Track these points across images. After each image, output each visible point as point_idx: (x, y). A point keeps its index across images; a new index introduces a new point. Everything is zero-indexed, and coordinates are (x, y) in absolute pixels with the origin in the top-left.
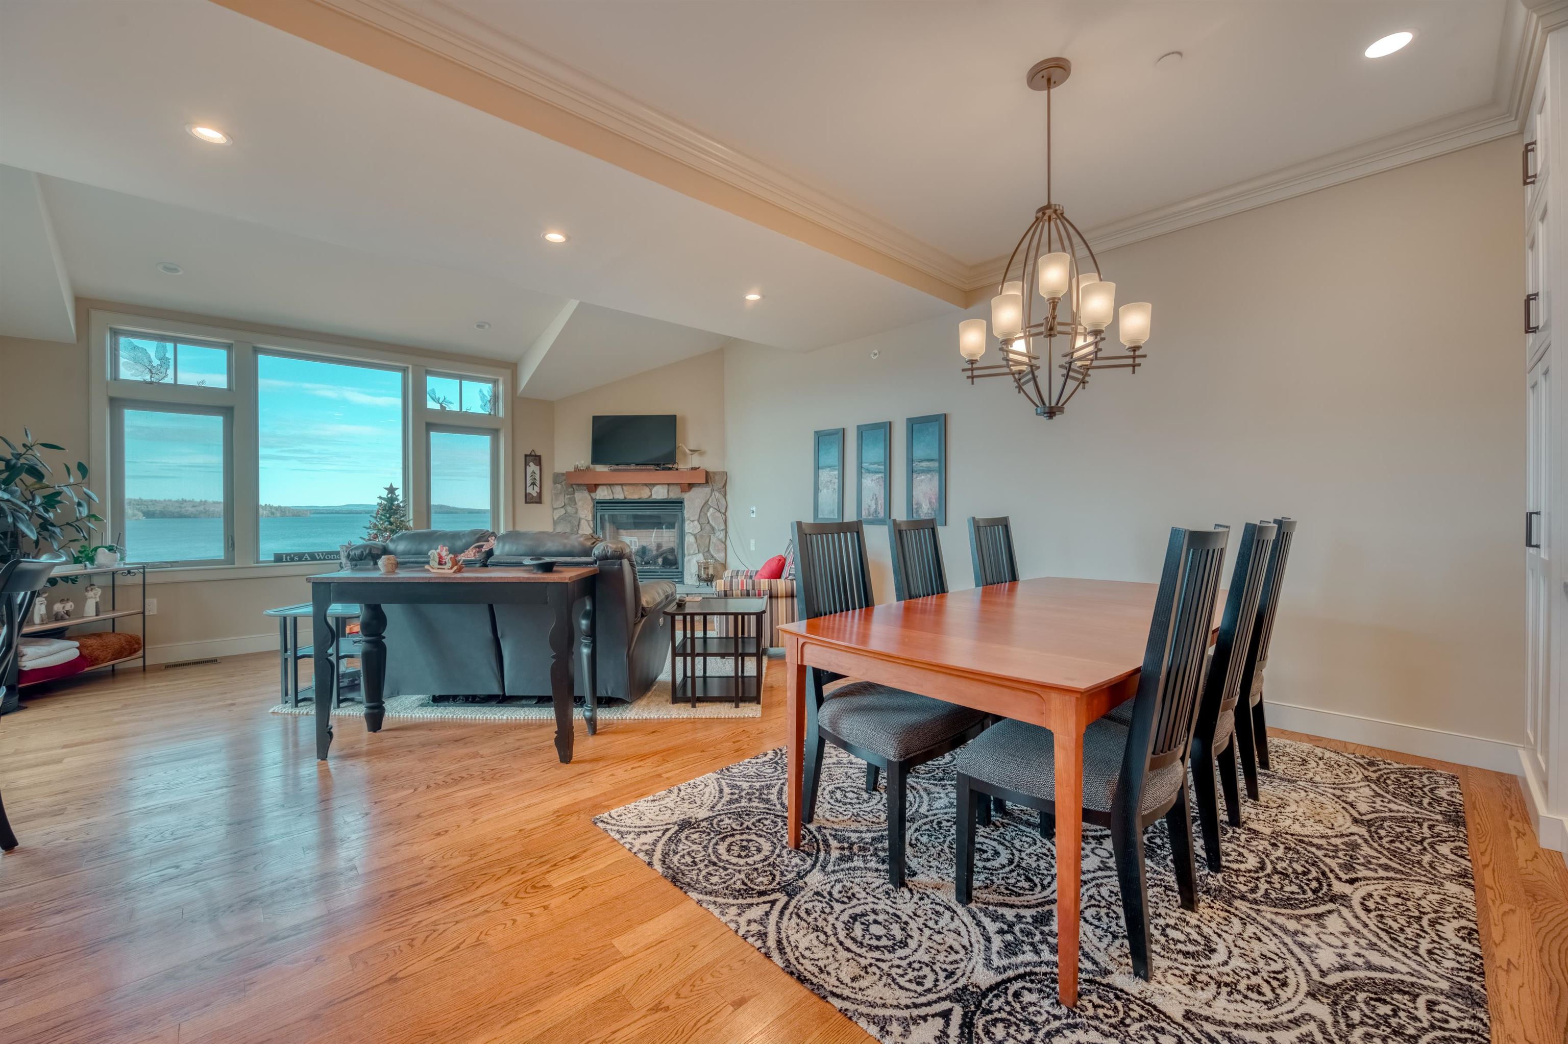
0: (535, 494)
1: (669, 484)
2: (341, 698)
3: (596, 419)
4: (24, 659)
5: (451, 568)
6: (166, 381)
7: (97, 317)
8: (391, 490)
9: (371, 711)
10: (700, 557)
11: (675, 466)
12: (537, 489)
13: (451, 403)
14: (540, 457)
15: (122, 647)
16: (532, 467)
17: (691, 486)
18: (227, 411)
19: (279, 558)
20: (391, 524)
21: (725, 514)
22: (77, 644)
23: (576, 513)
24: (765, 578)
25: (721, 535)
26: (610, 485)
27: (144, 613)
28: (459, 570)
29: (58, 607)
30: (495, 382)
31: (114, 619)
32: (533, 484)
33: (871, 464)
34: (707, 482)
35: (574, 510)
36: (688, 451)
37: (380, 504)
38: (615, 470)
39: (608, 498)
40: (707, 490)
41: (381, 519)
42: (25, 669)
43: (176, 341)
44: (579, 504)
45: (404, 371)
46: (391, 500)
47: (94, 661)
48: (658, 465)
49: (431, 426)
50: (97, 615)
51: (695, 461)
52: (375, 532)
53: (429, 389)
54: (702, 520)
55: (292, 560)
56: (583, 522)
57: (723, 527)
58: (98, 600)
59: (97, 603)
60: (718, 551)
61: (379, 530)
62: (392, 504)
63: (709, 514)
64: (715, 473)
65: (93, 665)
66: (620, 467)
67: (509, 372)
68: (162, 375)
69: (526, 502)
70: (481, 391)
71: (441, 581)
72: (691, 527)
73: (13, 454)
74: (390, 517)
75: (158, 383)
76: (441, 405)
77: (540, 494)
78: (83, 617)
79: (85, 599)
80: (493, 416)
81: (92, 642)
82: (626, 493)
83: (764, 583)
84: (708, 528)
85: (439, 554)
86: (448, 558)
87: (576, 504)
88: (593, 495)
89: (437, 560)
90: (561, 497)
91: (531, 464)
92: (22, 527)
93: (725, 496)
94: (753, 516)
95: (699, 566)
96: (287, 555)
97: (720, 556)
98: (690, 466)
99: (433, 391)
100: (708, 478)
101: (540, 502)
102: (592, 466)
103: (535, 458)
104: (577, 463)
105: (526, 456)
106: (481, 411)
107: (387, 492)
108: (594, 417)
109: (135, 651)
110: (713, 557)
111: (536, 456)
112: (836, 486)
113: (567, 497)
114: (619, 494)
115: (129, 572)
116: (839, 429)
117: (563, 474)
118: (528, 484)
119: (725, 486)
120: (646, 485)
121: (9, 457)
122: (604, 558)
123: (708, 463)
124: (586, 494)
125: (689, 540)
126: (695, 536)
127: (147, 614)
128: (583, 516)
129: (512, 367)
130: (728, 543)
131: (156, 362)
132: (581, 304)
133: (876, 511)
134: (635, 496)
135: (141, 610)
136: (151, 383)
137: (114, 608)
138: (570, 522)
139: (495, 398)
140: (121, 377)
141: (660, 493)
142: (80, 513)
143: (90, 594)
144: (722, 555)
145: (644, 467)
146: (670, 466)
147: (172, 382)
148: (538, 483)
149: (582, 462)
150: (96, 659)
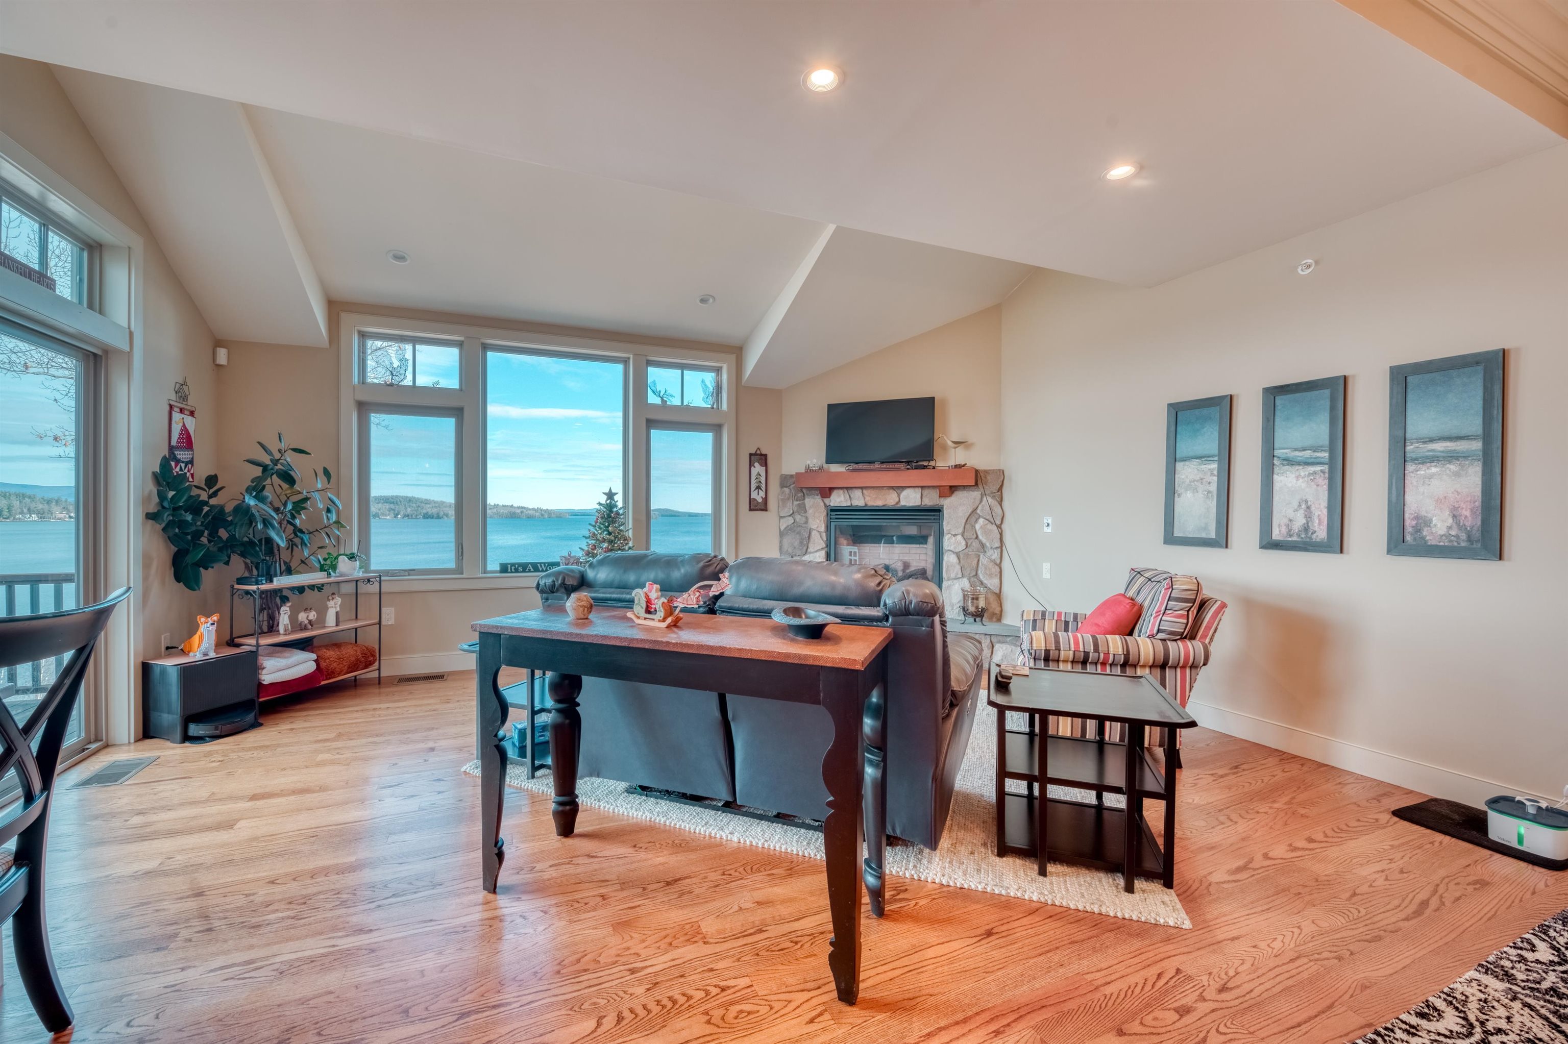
0: (760, 500)
1: (922, 487)
2: (537, 763)
3: (831, 408)
4: (264, 672)
5: (664, 620)
6: (405, 383)
7: (346, 319)
8: (610, 495)
9: (561, 808)
10: (965, 583)
11: (932, 463)
12: (762, 494)
13: (672, 396)
14: (766, 456)
15: (358, 660)
16: (758, 469)
17: (953, 489)
18: (457, 412)
19: (504, 568)
20: (610, 534)
21: (999, 527)
22: (314, 656)
23: (806, 522)
24: (1113, 633)
25: (995, 555)
26: (847, 488)
27: (380, 623)
28: (675, 625)
29: (302, 617)
30: (718, 370)
31: (356, 629)
32: (758, 488)
33: (1296, 450)
34: (976, 484)
35: (804, 519)
36: (950, 443)
37: (598, 511)
38: (854, 470)
39: (845, 504)
40: (975, 494)
41: (600, 528)
42: (265, 683)
43: (415, 341)
44: (810, 512)
45: (625, 361)
46: (610, 507)
47: (331, 674)
48: (908, 463)
49: (652, 423)
50: (337, 625)
51: (958, 457)
52: (593, 542)
53: (650, 380)
54: (967, 534)
55: (517, 571)
56: (814, 533)
57: (998, 544)
58: (338, 609)
59: (337, 613)
60: (991, 576)
61: (598, 540)
62: (611, 511)
63: (977, 527)
64: (986, 472)
65: (330, 679)
66: (860, 466)
67: (733, 358)
68: (402, 377)
69: (751, 510)
70: (703, 381)
71: (647, 646)
72: (952, 542)
73: (271, 460)
74: (608, 527)
75: (398, 385)
76: (662, 398)
77: (765, 500)
78: (324, 627)
79: (326, 609)
80: (715, 409)
81: (331, 654)
82: (867, 498)
83: (1115, 642)
84: (975, 544)
85: (647, 596)
86: (659, 603)
87: (806, 511)
88: (827, 501)
89: (644, 606)
90: (789, 504)
91: (756, 464)
92: (273, 534)
93: (1000, 502)
94: (1049, 530)
95: (964, 596)
96: (513, 565)
97: (993, 583)
98: (952, 463)
99: (654, 382)
100: (978, 479)
101: (765, 509)
102: (825, 466)
103: (760, 458)
104: (808, 462)
105: (751, 455)
106: (704, 405)
107: (605, 497)
108: (829, 406)
109: (371, 664)
110: (982, 583)
111: (761, 455)
112: (1213, 488)
113: (796, 503)
114: (859, 500)
115: (369, 581)
116: (1227, 396)
117: (792, 476)
118: (753, 489)
119: (1000, 489)
120: (892, 488)
121: (268, 462)
122: (903, 612)
123: (976, 459)
124: (818, 500)
125: (949, 559)
126: (958, 555)
127: (384, 622)
128: (814, 527)
129: (737, 351)
130: (1006, 564)
131: (396, 364)
132: (837, 227)
133: (1306, 528)
134: (879, 503)
135: (377, 620)
136: (391, 385)
137: (356, 617)
138: (799, 533)
139: (718, 388)
140: (369, 381)
141: (911, 498)
142: (328, 518)
143: (331, 603)
144: (997, 581)
145: (891, 466)
146: (925, 463)
147: (411, 384)
148: (763, 486)
149: (815, 461)
150: (333, 672)
